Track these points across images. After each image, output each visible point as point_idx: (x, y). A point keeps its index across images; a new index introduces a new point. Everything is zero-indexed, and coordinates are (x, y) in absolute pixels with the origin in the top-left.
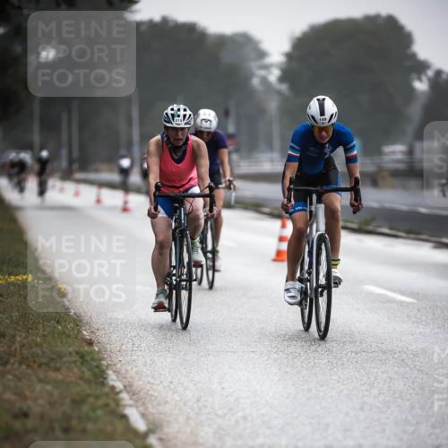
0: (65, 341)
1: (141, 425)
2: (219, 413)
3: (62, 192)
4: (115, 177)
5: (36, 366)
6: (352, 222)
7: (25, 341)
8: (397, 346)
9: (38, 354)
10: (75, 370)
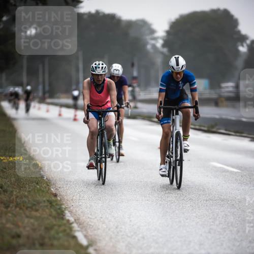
0: (41, 194)
1: (84, 242)
2: (129, 235)
3: (39, 110)
4: (70, 101)
5: (24, 208)
6: (204, 127)
7: (19, 194)
8: (230, 197)
9: (26, 202)
10: (47, 210)
